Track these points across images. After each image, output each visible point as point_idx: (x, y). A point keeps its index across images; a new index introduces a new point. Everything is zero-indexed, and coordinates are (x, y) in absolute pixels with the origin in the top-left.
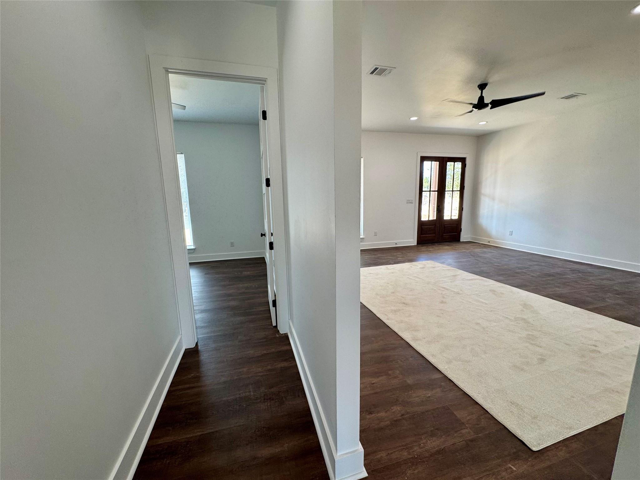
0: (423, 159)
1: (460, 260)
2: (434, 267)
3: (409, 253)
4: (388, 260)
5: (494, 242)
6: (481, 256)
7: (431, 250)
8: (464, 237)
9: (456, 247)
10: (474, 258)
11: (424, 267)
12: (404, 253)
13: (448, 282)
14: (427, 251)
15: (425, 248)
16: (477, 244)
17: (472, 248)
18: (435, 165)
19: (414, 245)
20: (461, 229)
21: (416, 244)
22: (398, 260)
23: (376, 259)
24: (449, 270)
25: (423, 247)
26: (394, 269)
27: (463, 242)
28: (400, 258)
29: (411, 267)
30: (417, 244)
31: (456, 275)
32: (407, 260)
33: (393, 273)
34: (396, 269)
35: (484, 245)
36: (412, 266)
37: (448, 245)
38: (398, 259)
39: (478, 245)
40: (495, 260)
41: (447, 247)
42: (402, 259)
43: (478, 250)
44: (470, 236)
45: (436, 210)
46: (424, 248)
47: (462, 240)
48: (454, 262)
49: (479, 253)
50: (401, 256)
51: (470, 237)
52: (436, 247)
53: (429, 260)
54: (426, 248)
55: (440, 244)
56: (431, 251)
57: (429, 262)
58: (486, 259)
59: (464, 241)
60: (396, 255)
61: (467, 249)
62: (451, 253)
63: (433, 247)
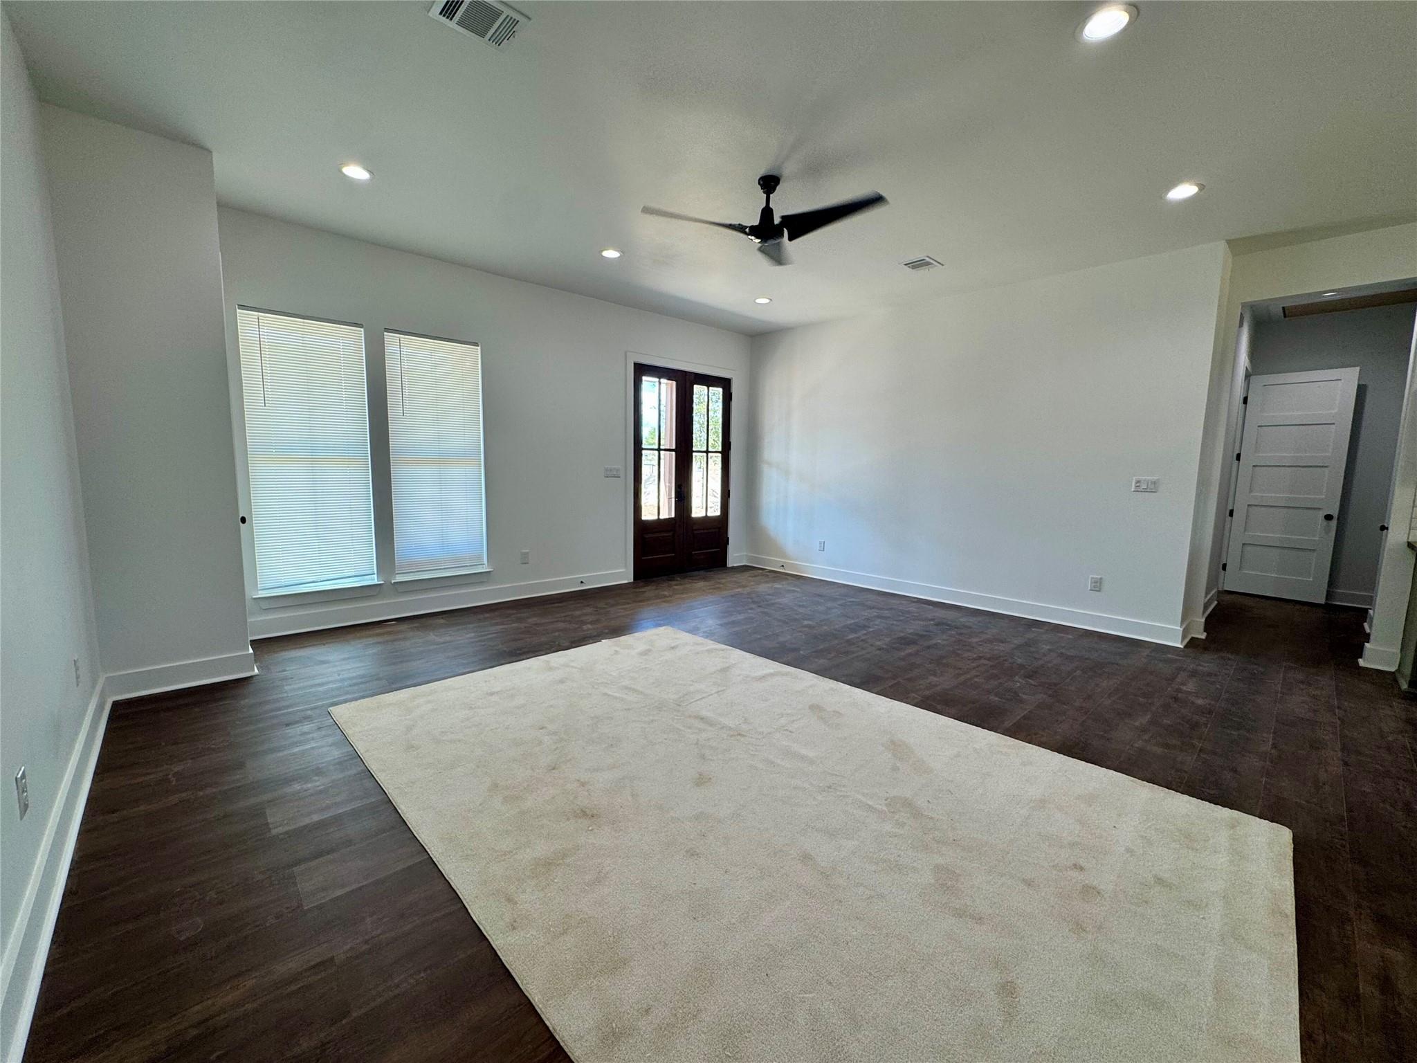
0: (641, 370)
1: (733, 618)
2: (673, 648)
3: (612, 606)
4: (557, 634)
5: (793, 566)
6: (773, 601)
7: (666, 593)
8: (735, 557)
9: (720, 583)
10: (762, 610)
11: (649, 650)
12: (601, 608)
13: (712, 695)
14: (657, 597)
15: (654, 588)
16: (761, 571)
17: (752, 583)
18: (668, 389)
19: (626, 582)
20: (728, 538)
21: (632, 581)
22: (584, 631)
23: (523, 636)
24: (709, 651)
25: (649, 588)
26: (568, 666)
27: (733, 568)
28: (589, 626)
29: (616, 652)
30: (635, 579)
31: (728, 667)
32: (607, 631)
33: (562, 681)
34: (572, 664)
35: (774, 575)
36: (618, 649)
37: (704, 579)
38: (585, 627)
39: (762, 575)
40: (801, 610)
41: (701, 584)
42: (594, 629)
43: (764, 588)
44: (745, 553)
45: (673, 496)
46: (649, 591)
47: (730, 564)
48: (721, 625)
49: (769, 595)
50: (590, 618)
51: (746, 555)
52: (677, 585)
53: (660, 625)
54: (656, 589)
55: (685, 578)
56: (665, 596)
57: (661, 630)
58: (783, 609)
59: (735, 565)
60: (580, 616)
61: (744, 587)
62: (711, 598)
63: (670, 586)
